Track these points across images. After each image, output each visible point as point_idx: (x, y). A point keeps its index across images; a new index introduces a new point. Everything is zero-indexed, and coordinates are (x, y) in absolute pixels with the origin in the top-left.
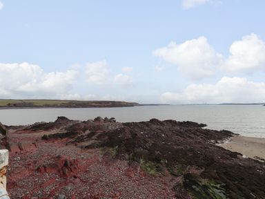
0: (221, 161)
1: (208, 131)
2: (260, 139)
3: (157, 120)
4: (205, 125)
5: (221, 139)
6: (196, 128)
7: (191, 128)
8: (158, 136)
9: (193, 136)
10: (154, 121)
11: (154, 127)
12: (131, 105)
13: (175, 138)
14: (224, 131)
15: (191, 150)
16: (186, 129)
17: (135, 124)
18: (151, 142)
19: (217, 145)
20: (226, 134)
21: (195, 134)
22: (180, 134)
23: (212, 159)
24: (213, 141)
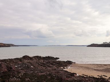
0: (66, 79)
1: (60, 62)
2: (85, 64)
3: (28, 56)
4: (58, 58)
5: (66, 66)
6: (53, 60)
7: (50, 61)
8: (28, 67)
9: (51, 65)
10: (25, 57)
11: (26, 61)
12: (9, 46)
13: (40, 68)
14: (68, 61)
15: (50, 75)
16: (47, 61)
17: (11, 60)
18: (23, 73)
19: (64, 70)
20: (69, 63)
21: (52, 64)
22: (43, 65)
23: (61, 79)
24: (62, 68)
